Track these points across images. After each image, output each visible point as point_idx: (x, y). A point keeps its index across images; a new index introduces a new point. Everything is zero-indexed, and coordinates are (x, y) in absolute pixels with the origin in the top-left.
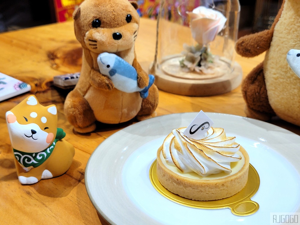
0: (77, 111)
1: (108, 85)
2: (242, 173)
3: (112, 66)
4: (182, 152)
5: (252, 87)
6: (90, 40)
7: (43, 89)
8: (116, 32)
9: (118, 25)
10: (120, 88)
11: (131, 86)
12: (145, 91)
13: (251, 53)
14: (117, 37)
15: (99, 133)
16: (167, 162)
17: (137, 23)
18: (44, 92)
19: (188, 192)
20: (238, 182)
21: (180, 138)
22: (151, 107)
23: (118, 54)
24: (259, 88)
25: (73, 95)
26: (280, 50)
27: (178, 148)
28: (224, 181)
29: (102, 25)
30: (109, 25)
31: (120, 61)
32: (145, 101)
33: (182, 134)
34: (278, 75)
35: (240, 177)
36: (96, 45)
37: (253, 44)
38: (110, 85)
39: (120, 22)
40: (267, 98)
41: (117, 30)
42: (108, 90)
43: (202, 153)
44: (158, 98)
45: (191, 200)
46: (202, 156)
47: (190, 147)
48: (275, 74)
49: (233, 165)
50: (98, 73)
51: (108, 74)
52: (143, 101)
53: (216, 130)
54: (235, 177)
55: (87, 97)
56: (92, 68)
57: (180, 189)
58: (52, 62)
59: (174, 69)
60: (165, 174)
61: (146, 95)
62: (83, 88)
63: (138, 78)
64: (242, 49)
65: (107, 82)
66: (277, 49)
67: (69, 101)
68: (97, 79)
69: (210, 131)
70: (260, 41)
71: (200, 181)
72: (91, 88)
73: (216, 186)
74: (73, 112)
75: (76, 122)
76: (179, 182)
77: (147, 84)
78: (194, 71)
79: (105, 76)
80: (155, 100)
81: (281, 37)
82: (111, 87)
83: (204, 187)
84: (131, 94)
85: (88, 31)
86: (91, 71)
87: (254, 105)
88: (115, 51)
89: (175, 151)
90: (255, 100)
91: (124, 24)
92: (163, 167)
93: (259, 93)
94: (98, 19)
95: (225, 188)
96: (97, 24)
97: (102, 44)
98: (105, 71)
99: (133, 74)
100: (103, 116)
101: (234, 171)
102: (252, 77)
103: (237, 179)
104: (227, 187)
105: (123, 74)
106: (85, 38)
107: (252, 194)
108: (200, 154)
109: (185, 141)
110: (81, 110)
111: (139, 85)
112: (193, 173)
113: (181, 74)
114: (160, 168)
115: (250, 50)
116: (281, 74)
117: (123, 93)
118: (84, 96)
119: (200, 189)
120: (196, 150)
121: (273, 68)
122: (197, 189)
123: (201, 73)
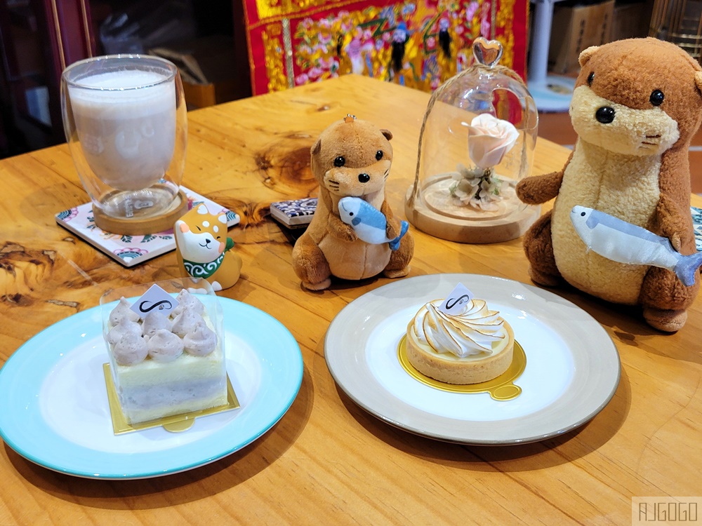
0: (309, 263)
1: (349, 236)
2: (504, 354)
3: (355, 214)
4: (437, 330)
5: (536, 243)
6: (330, 181)
7: (256, 222)
8: (363, 173)
9: (366, 164)
10: (364, 239)
11: (379, 236)
12: (395, 242)
13: (535, 200)
14: (363, 179)
15: (334, 291)
16: (419, 340)
17: (389, 159)
18: (258, 225)
19: (444, 374)
20: (500, 365)
21: (435, 314)
22: (403, 260)
23: (364, 198)
24: (543, 245)
25: (305, 242)
26: (567, 201)
27: (432, 326)
28: (483, 362)
29: (345, 164)
30: (355, 165)
31: (365, 208)
32: (395, 253)
33: (437, 309)
34: (563, 233)
35: (502, 358)
36: (338, 187)
37: (537, 189)
38: (352, 237)
39: (368, 161)
40: (553, 258)
41: (363, 171)
42: (349, 241)
43: (459, 332)
44: (412, 249)
45: (446, 383)
46: (459, 335)
47: (446, 324)
48: (561, 231)
49: (494, 344)
50: (339, 220)
51: (351, 223)
52: (392, 252)
53: (476, 303)
54: (496, 358)
55: (321, 245)
56: (331, 212)
57: (434, 372)
58: (263, 172)
59: (441, 200)
60: (417, 354)
61: (397, 246)
62: (318, 234)
63: (387, 227)
64: (524, 195)
65: (349, 233)
66: (565, 200)
67: (299, 249)
68: (337, 228)
69: (470, 305)
70: (546, 186)
71: (457, 363)
72: (328, 235)
73: (475, 368)
74: (304, 264)
75: (307, 276)
76: (433, 364)
77: (398, 234)
78: (469, 206)
79: (346, 224)
80: (408, 252)
81: (570, 186)
82: (353, 238)
83: (461, 368)
84: (377, 246)
85: (328, 170)
86: (329, 215)
87: (538, 265)
88: (360, 194)
89: (429, 329)
90: (538, 259)
91: (373, 163)
92: (415, 347)
93: (543, 251)
94: (341, 157)
95: (484, 370)
96: (340, 162)
97: (346, 187)
98: (346, 218)
99: (382, 223)
100: (342, 271)
101: (495, 351)
102: (536, 229)
103: (498, 360)
104: (487, 369)
105: (368, 223)
106: (325, 178)
107: (516, 377)
108: (457, 332)
109: (440, 318)
110: (315, 263)
111: (388, 235)
112: (449, 353)
113: (450, 209)
114: (411, 347)
115: (533, 196)
116: (567, 232)
117: (367, 244)
118: (318, 244)
119: (457, 371)
120: (452, 328)
121: (559, 222)
122: (453, 371)
123: (478, 209)
